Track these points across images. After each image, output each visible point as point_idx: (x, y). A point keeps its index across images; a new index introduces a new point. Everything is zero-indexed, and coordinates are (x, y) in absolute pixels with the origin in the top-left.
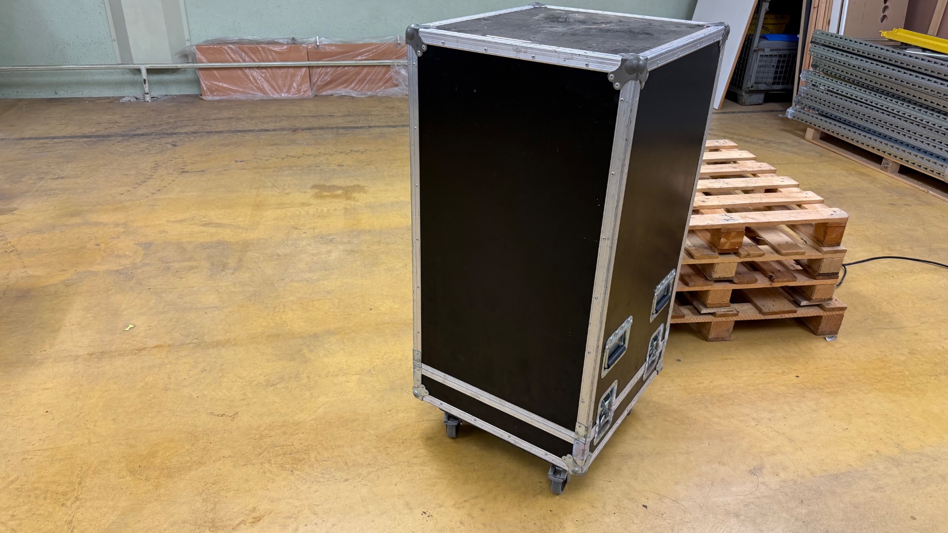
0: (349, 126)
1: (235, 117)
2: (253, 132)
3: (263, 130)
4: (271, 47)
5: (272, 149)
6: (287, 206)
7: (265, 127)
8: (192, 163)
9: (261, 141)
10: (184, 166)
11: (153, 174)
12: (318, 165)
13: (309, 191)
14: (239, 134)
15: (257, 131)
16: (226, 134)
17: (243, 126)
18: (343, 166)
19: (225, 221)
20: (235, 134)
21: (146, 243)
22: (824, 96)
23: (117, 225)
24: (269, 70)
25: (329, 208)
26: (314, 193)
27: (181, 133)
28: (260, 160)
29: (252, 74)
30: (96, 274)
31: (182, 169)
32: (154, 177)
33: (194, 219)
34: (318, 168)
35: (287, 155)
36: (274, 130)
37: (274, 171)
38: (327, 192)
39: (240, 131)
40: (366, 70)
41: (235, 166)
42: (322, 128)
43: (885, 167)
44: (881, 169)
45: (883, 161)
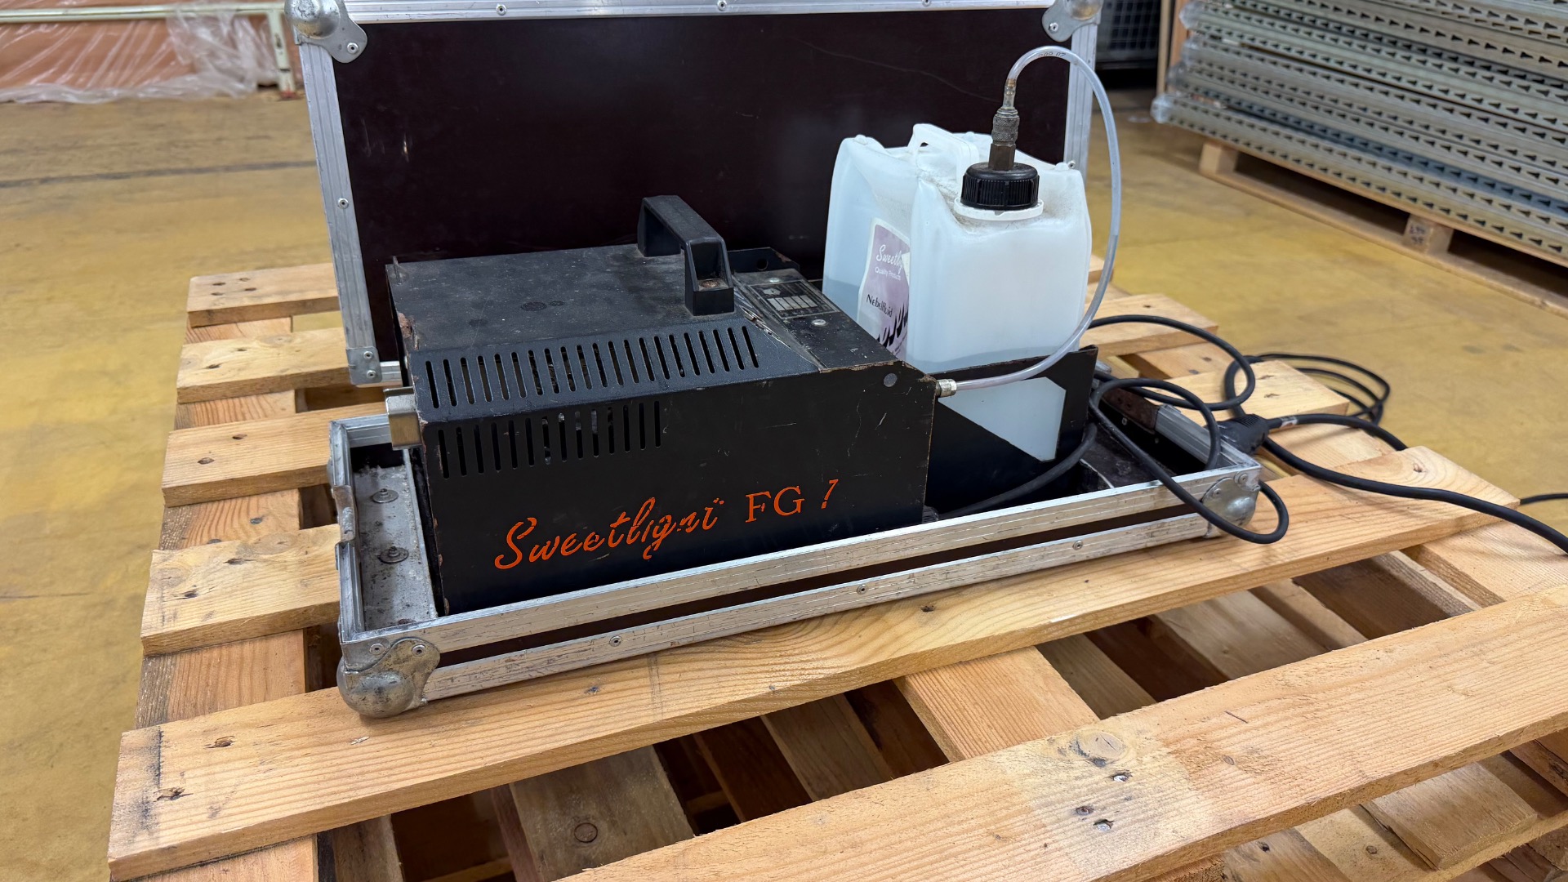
22: (1242, 61)
43: (1414, 239)
44: (1405, 244)
45: (1411, 223)
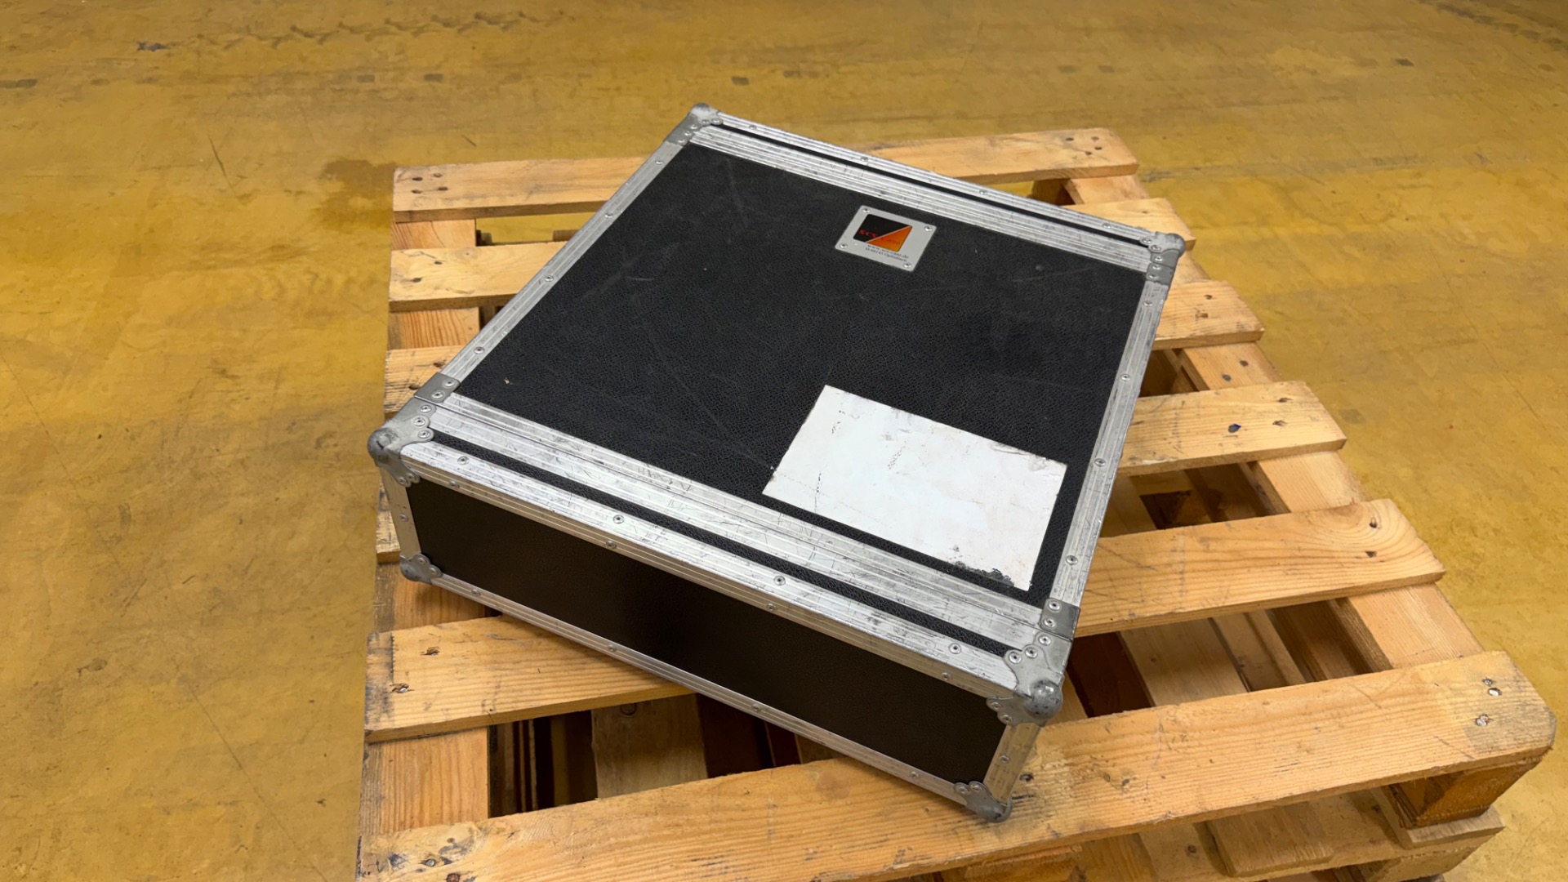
6: (227, 256)
12: (370, 72)
13: (312, 186)
18: (439, 78)
25: (353, 273)
26: (324, 198)
28: (213, 43)
34: (368, 86)
35: (294, 29)
37: (234, 95)
38: (365, 196)
41: (131, 64)
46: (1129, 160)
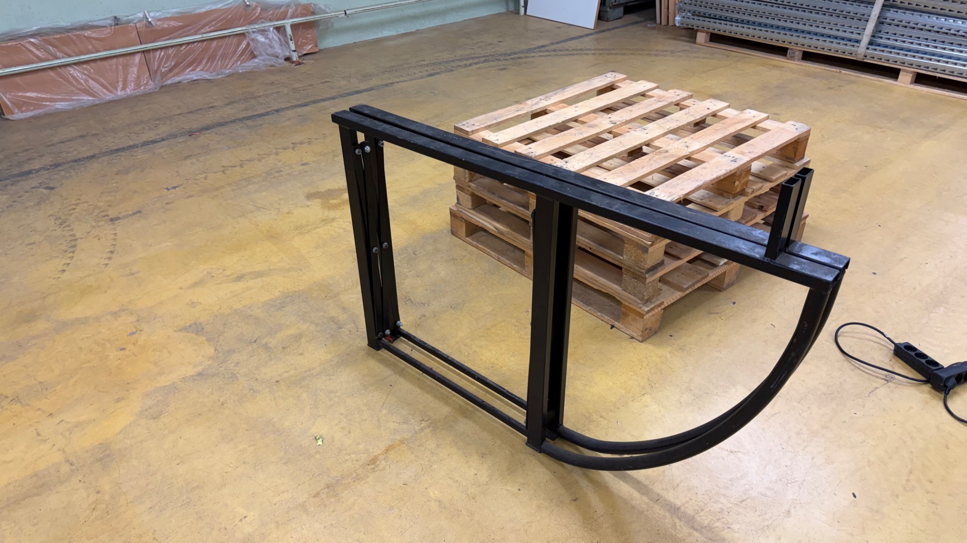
0: (251, 115)
1: (88, 133)
2: (138, 147)
3: (148, 142)
4: (87, 33)
5: (193, 163)
7: (145, 137)
8: (110, 206)
9: (166, 157)
10: (103, 211)
11: (71, 233)
12: (277, 170)
13: (309, 203)
14: (123, 154)
15: (141, 146)
16: (105, 158)
17: (114, 142)
19: (258, 268)
20: (115, 155)
21: (190, 326)
23: (116, 315)
24: (93, 64)
26: (320, 204)
27: (38, 171)
28: (197, 180)
29: (70, 74)
30: (173, 388)
31: (104, 216)
32: (78, 236)
33: (214, 276)
34: (283, 173)
35: (223, 167)
36: (163, 140)
37: (233, 190)
38: (333, 199)
39: (118, 150)
40: (215, 44)
41: (173, 195)
42: (221, 125)
43: (791, 56)
44: (787, 59)
45: (789, 51)
46: (625, 76)
